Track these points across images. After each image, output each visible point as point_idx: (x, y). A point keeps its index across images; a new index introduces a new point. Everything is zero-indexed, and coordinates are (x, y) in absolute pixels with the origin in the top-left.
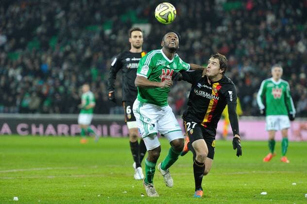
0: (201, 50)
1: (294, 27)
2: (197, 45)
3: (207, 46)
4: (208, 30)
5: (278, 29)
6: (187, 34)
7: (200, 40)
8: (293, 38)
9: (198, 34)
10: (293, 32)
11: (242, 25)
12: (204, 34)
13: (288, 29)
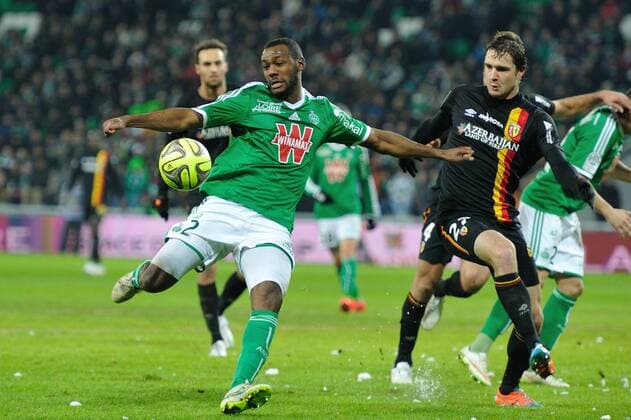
0: (146, 71)
1: (343, 25)
2: (137, 59)
3: (157, 63)
4: (160, 26)
5: (308, 28)
6: (116, 37)
7: (144, 48)
8: (337, 47)
9: (139, 35)
10: (339, 35)
11: (233, 19)
12: (152, 36)
13: (327, 29)
